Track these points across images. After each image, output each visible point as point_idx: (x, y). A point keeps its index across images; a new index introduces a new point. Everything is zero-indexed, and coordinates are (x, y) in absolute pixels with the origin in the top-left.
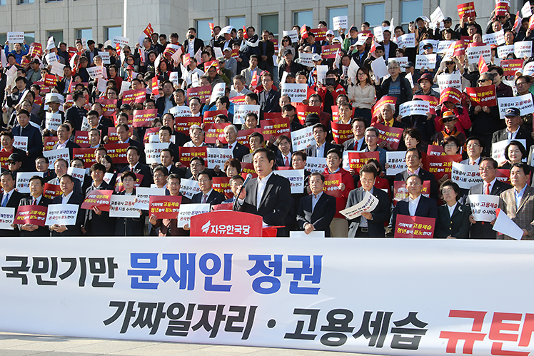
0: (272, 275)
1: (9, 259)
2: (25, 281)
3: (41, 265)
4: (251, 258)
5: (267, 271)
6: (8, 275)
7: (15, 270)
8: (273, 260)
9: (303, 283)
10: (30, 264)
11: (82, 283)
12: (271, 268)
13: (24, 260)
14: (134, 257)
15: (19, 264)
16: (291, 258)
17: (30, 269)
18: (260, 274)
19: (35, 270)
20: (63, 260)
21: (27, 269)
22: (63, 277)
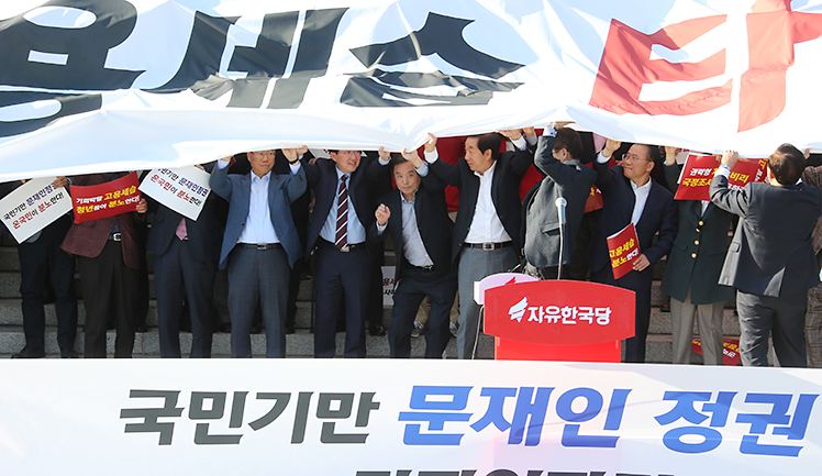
0: (706, 424)
1: (135, 394)
2: (166, 439)
3: (208, 404)
4: (668, 396)
5: (696, 417)
6: (130, 428)
7: (151, 414)
8: (713, 400)
9: (768, 438)
10: (184, 402)
11: (298, 436)
12: (704, 413)
13: (171, 397)
14: (419, 394)
15: (159, 403)
16: (751, 398)
17: (186, 413)
18: (682, 423)
19: (196, 412)
20: (260, 396)
21: (178, 413)
22: (256, 425)
